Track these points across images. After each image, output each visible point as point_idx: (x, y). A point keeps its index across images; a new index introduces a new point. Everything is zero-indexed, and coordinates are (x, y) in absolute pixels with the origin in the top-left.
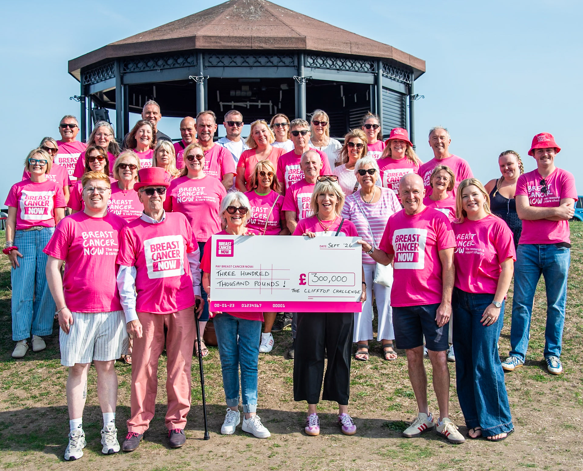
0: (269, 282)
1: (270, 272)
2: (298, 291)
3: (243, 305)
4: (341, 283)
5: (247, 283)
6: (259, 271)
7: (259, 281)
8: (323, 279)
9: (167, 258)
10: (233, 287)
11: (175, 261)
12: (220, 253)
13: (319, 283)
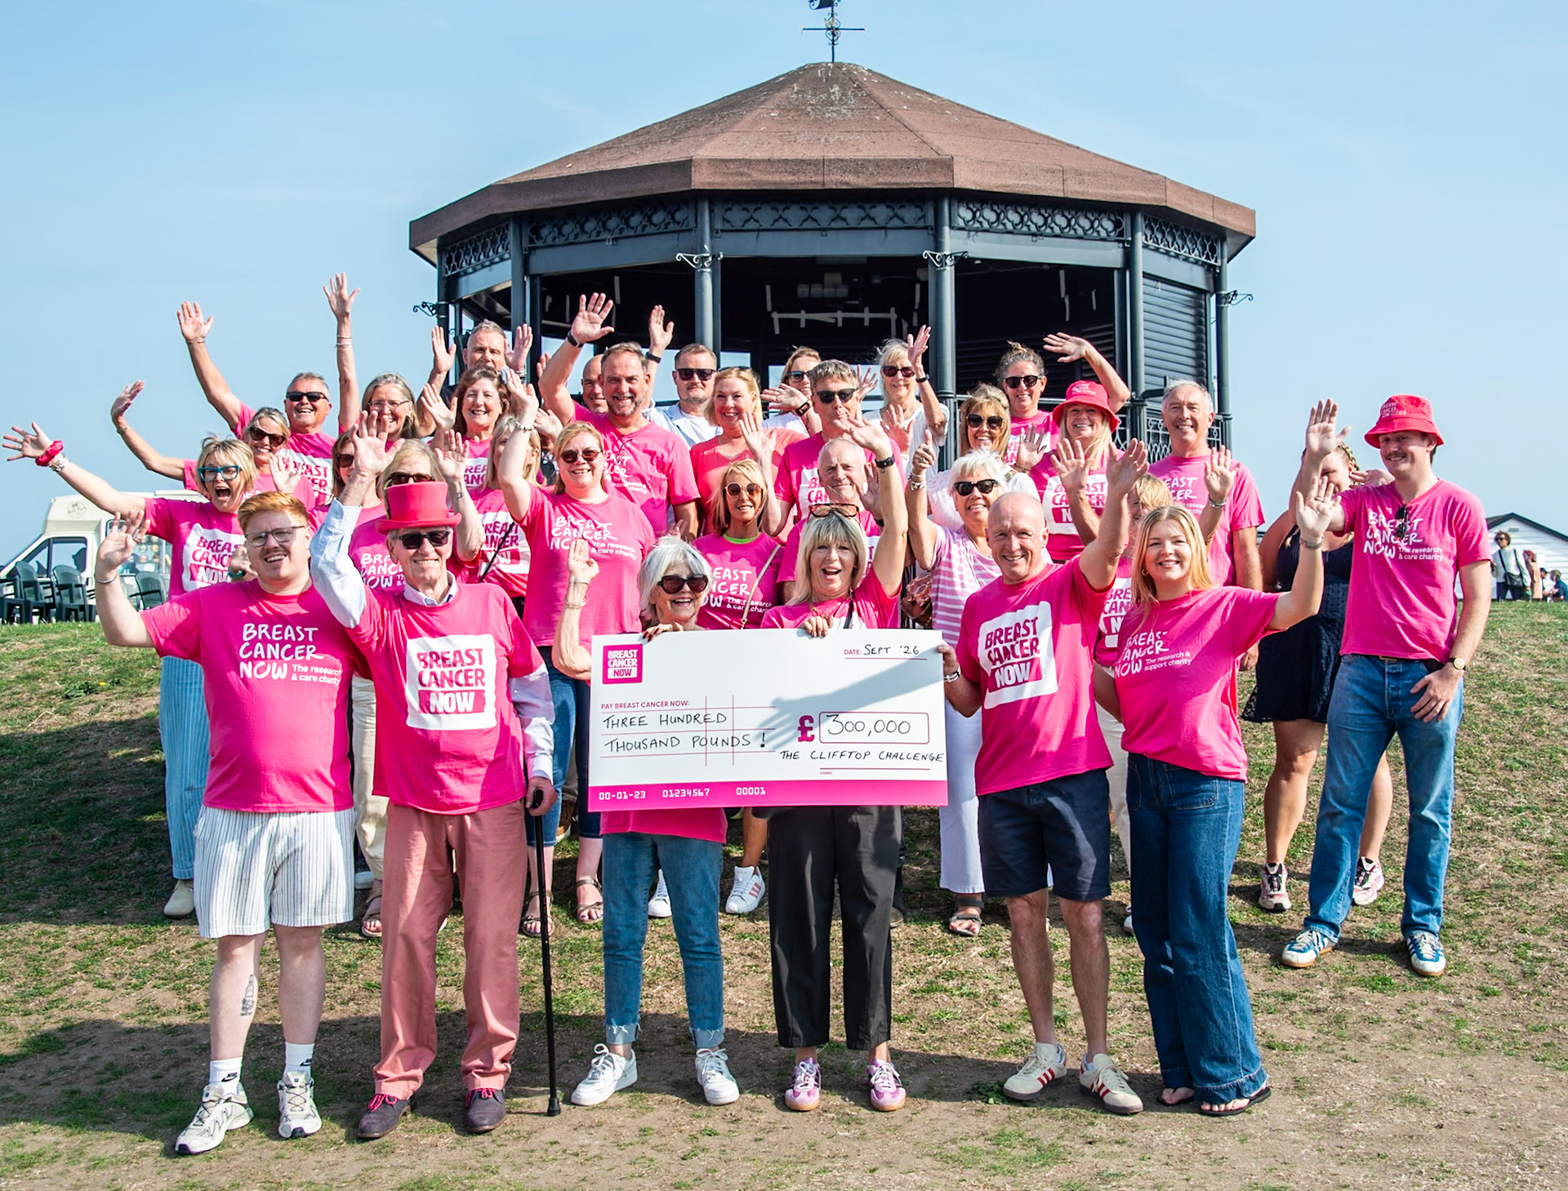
0: (727, 736)
1: (728, 713)
2: (795, 756)
3: (665, 793)
4: (896, 736)
5: (674, 741)
6: (703, 714)
7: (702, 735)
8: (855, 726)
9: (451, 686)
10: (642, 751)
11: (472, 695)
12: (611, 675)
13: (845, 736)
